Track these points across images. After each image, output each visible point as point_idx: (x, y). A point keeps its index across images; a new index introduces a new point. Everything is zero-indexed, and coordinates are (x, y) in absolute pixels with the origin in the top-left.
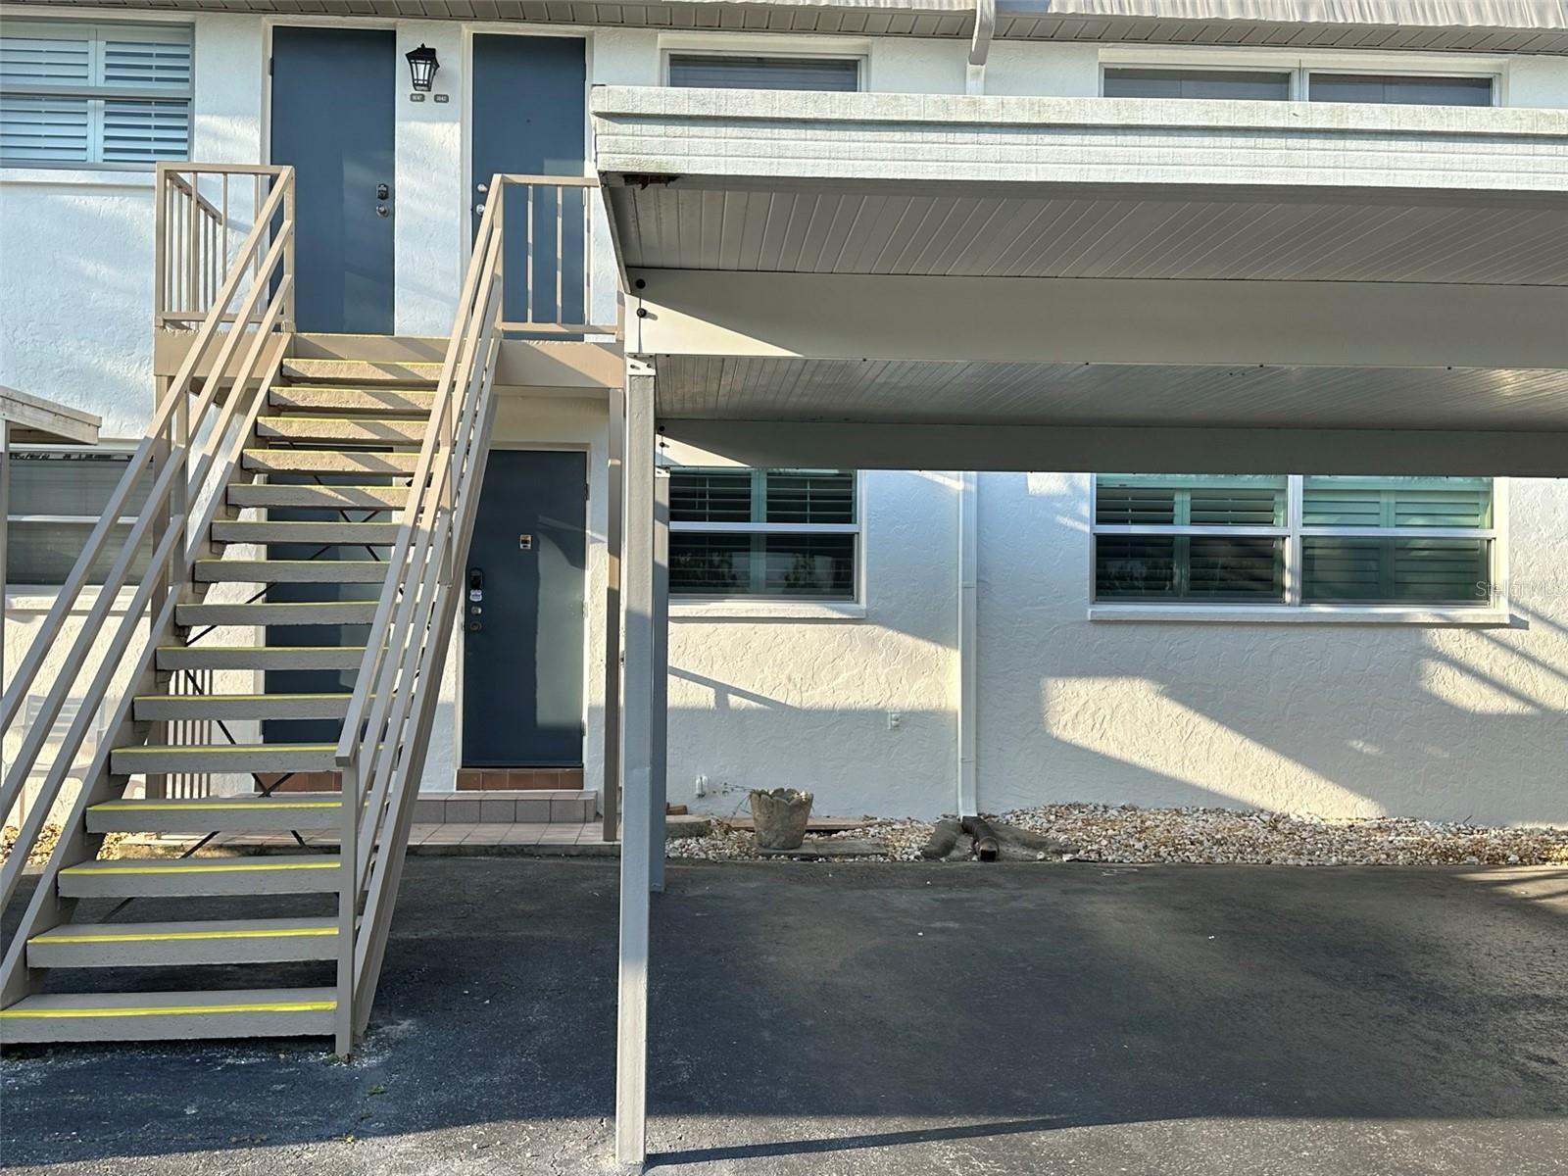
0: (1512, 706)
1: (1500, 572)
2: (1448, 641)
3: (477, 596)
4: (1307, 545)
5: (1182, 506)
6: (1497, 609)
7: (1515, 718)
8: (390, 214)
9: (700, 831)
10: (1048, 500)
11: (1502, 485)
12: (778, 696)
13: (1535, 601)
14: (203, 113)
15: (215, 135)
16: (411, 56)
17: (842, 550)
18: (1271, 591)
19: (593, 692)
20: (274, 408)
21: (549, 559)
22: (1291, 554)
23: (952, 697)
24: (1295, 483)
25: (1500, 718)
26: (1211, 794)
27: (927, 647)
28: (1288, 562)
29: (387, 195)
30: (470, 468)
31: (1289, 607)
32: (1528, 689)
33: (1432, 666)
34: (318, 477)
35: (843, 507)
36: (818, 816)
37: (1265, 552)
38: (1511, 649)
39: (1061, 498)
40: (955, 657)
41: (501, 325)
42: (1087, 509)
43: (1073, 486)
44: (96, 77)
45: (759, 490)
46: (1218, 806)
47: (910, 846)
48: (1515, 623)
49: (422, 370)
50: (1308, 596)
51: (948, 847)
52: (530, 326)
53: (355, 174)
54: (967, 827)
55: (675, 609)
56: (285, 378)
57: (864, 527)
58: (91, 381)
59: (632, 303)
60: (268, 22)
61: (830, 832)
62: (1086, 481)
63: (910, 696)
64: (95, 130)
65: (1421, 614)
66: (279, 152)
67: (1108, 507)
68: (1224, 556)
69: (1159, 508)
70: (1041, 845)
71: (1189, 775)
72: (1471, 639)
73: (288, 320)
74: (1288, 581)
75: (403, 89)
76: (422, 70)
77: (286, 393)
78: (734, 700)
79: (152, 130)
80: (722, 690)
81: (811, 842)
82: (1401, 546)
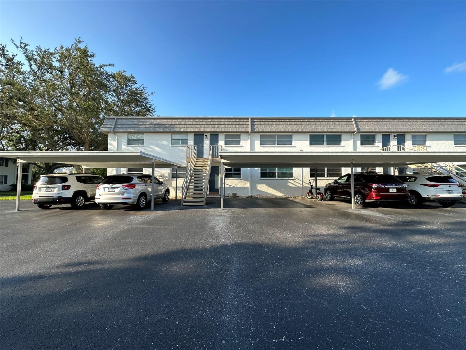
0: (295, 186)
1: (294, 175)
2: (289, 181)
3: (210, 178)
4: (278, 173)
5: (268, 170)
6: (294, 178)
7: (295, 187)
8: (203, 148)
9: (228, 196)
10: (256, 170)
11: (294, 168)
12: (234, 186)
13: (296, 177)
14: (189, 140)
15: (190, 142)
16: (205, 136)
17: (240, 174)
18: (275, 177)
19: (219, 186)
20: (195, 164)
21: (216, 175)
22: (277, 174)
23: (249, 186)
24: (277, 168)
25: (294, 187)
26: (270, 194)
27: (247, 182)
28: (276, 174)
29: (203, 146)
30: (210, 168)
31: (277, 178)
32: (296, 185)
33: (288, 183)
34: (199, 169)
35: (240, 170)
36: (237, 195)
37: (275, 174)
38: (295, 181)
39: (258, 169)
40: (249, 183)
41: (212, 157)
42: (260, 170)
43: (259, 169)
44: (180, 138)
45: (233, 169)
46: (271, 194)
47: (245, 197)
48: (295, 179)
49: (207, 161)
50: (278, 177)
51: (248, 198)
52: (214, 157)
53: (201, 145)
54: (250, 196)
55: (225, 179)
56: (196, 162)
57: (241, 172)
58: (180, 162)
59: (221, 159)
60: (194, 133)
61: (238, 196)
62: (260, 168)
63: (245, 186)
64: (180, 142)
65: (287, 179)
66: (195, 144)
67: (261, 170)
68: (271, 174)
69: (266, 170)
70: (255, 197)
71: (269, 192)
72: (291, 181)
73: (196, 157)
74: (276, 176)
75: (204, 138)
76: (206, 137)
77: (196, 163)
78: (231, 186)
79: (185, 142)
80: (230, 186)
81: (237, 197)
82: (286, 173)
